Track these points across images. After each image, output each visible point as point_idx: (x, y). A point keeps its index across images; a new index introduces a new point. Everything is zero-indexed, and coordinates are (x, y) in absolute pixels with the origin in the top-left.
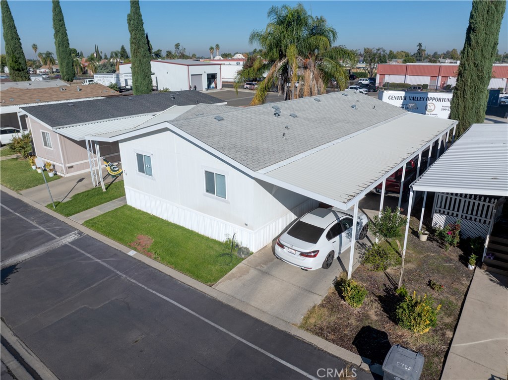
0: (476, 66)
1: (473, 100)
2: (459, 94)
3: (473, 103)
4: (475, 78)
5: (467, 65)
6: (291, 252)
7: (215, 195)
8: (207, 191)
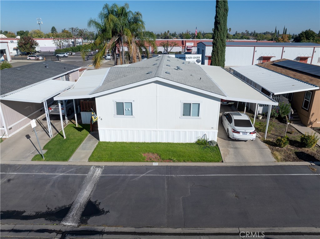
0: (222, 40)
1: (221, 56)
2: (215, 54)
3: (222, 58)
4: (222, 46)
5: (218, 40)
6: (244, 134)
7: (190, 115)
8: (184, 115)
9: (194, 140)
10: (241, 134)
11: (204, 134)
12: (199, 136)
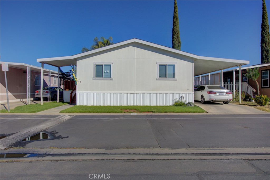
6: (221, 94)
7: (166, 77)
8: (160, 77)
9: (171, 103)
10: (217, 94)
11: (180, 96)
12: (176, 97)
